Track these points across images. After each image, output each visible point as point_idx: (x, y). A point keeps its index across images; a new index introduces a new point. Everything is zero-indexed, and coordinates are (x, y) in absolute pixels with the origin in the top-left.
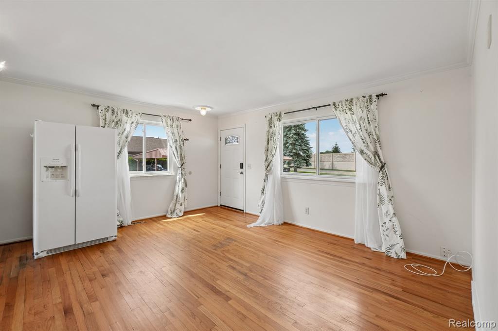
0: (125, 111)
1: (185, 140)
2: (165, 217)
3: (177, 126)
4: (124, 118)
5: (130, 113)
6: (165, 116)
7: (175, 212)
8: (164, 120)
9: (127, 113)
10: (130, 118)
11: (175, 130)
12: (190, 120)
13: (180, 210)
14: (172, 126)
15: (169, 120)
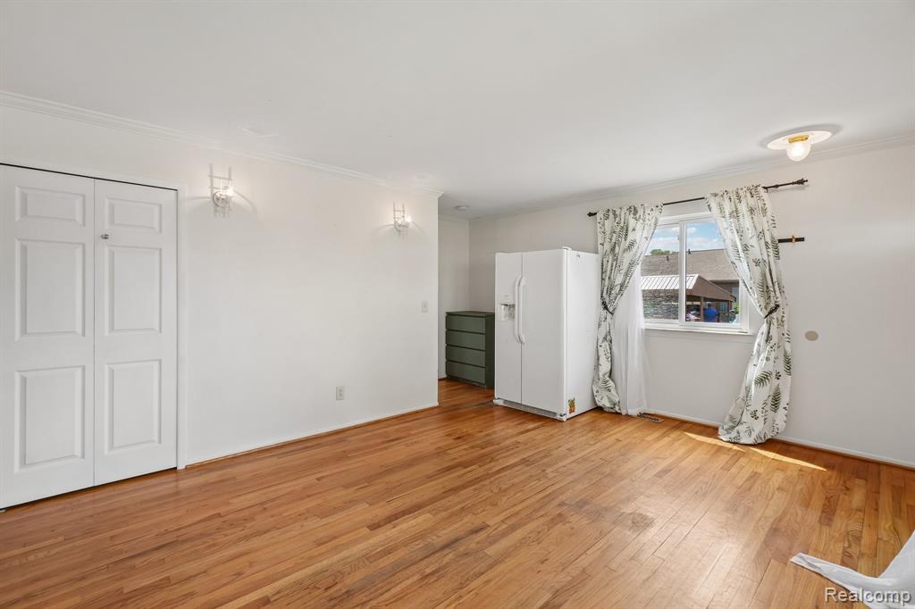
0: (632, 210)
1: (780, 241)
2: (712, 431)
3: (751, 211)
4: (632, 222)
5: (640, 212)
6: (716, 195)
7: (736, 428)
8: (714, 205)
9: (636, 211)
10: (641, 221)
11: (746, 222)
12: (801, 182)
13: (754, 429)
14: (735, 214)
15: (727, 201)
